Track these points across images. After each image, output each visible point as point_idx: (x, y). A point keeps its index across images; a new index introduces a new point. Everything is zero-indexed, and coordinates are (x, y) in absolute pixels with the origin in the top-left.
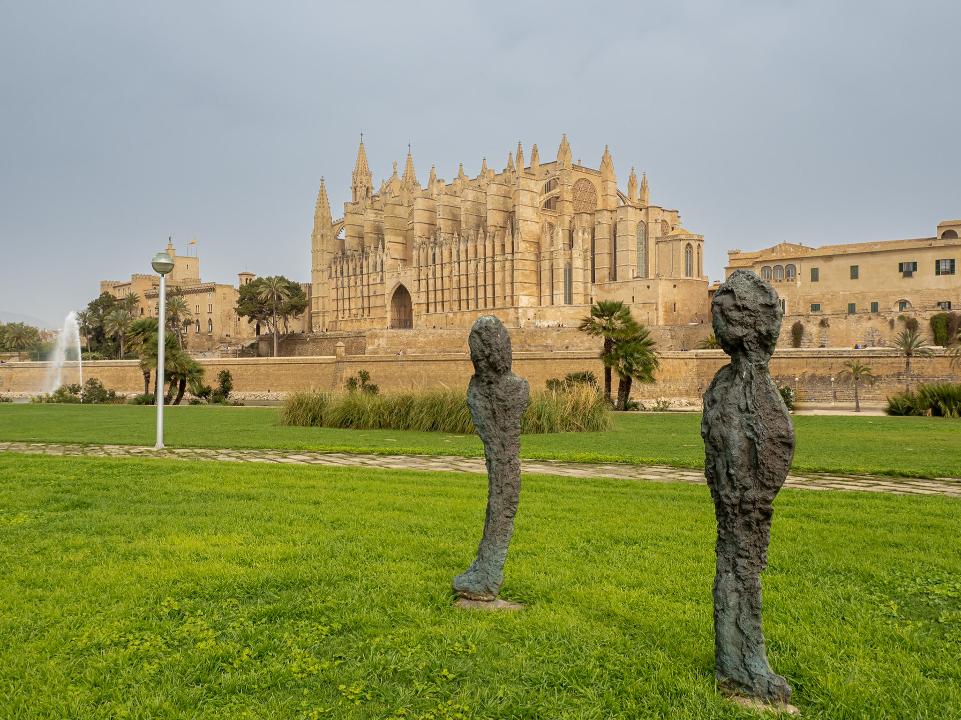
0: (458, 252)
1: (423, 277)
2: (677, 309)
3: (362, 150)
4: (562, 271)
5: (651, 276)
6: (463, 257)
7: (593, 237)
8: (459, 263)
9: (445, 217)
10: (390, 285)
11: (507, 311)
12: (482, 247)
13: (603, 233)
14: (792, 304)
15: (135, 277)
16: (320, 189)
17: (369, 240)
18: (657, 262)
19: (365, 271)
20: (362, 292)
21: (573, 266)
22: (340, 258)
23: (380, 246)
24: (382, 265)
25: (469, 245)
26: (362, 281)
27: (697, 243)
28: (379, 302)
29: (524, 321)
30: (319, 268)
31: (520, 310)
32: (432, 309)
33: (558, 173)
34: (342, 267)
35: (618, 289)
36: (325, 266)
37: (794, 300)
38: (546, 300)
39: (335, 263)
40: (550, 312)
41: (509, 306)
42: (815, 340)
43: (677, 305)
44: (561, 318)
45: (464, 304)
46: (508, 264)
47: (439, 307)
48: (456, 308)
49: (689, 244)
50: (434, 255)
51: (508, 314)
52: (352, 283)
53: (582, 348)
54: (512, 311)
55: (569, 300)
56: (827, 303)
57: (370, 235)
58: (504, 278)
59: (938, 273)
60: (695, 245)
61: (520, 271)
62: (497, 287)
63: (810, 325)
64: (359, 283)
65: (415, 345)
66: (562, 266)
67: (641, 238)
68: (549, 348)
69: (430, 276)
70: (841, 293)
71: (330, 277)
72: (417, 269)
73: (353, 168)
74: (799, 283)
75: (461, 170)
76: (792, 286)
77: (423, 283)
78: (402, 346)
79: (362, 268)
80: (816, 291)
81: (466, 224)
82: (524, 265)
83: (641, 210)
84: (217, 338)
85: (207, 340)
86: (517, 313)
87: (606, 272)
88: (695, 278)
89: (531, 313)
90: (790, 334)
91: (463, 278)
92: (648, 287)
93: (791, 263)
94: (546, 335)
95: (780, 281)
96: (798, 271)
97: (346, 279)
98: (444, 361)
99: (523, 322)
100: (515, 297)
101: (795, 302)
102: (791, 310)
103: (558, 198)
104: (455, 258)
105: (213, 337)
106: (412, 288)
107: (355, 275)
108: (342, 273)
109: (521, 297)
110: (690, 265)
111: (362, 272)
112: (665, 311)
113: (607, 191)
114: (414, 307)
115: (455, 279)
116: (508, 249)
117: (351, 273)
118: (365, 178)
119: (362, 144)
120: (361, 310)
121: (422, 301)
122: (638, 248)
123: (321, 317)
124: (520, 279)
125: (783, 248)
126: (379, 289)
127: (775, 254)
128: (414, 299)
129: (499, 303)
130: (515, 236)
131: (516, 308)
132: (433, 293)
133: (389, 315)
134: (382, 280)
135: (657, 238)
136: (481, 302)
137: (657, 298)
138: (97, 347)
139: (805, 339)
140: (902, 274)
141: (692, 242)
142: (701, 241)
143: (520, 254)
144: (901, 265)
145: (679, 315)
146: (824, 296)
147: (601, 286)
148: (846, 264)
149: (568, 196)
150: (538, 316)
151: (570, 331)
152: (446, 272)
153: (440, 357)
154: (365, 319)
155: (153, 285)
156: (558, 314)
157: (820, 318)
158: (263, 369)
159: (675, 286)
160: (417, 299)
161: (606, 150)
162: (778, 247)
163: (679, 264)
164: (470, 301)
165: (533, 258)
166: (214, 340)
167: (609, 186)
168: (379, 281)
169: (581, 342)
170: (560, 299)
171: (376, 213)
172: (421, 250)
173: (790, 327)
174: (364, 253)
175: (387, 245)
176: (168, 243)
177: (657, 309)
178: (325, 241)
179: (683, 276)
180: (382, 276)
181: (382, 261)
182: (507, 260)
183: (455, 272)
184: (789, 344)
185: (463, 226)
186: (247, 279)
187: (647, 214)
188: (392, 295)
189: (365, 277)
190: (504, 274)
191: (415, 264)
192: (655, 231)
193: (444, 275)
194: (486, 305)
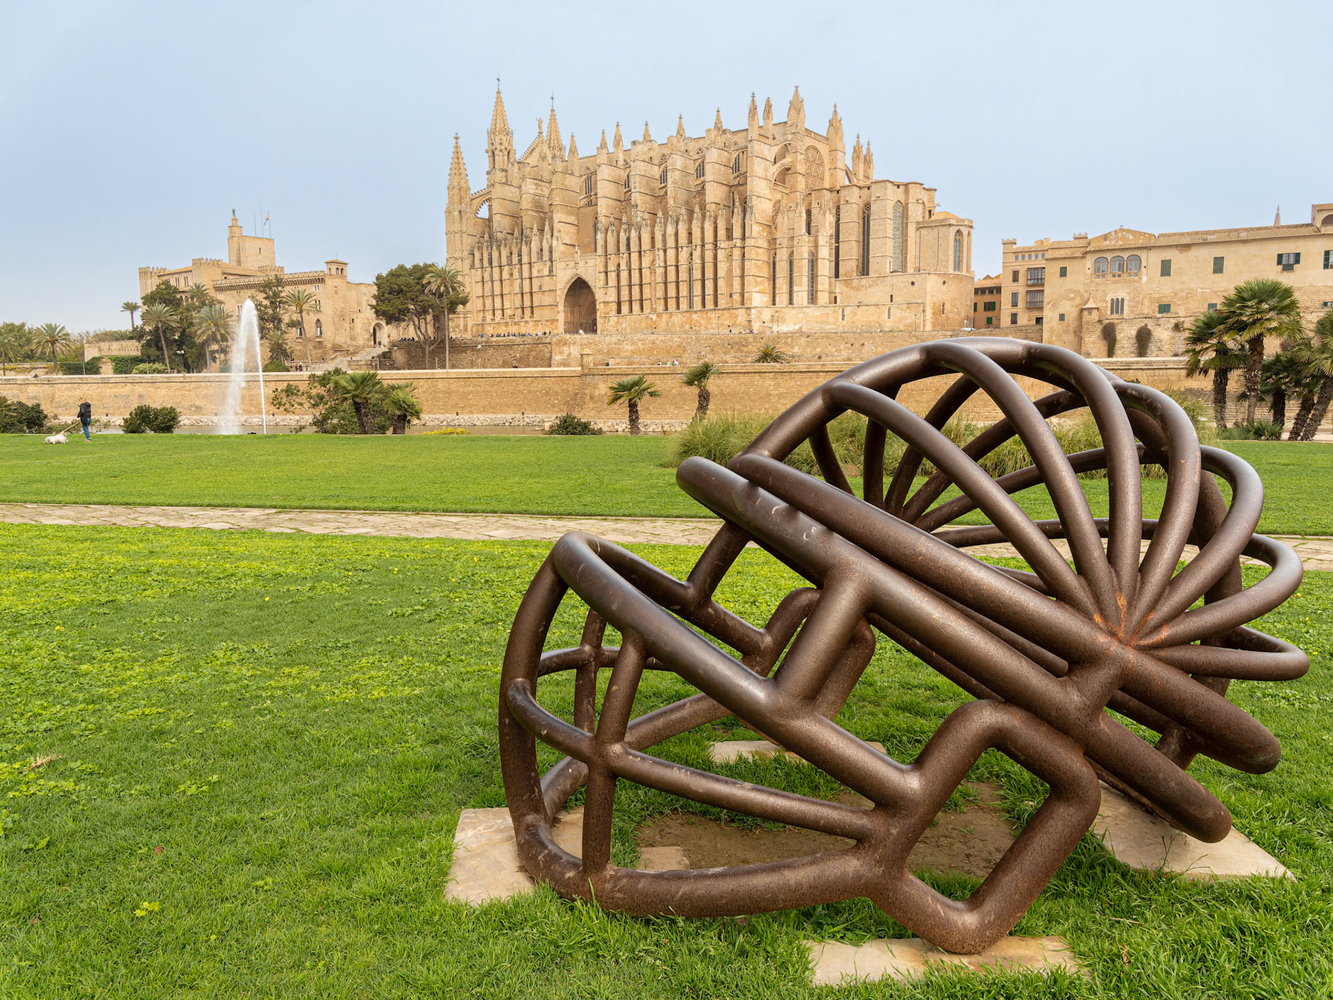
0: (664, 236)
1: (612, 267)
2: (945, 311)
3: (499, 101)
4: (805, 263)
5: (910, 270)
6: (671, 242)
7: (838, 220)
8: (665, 251)
9: (642, 190)
10: (564, 278)
11: (736, 311)
12: (699, 230)
13: (851, 215)
14: (1133, 304)
15: (198, 263)
16: (453, 150)
17: (529, 219)
18: (918, 253)
19: (525, 259)
20: (521, 287)
21: (820, 256)
22: (487, 242)
23: (547, 228)
24: (551, 252)
25: (680, 226)
26: (521, 272)
27: (968, 229)
28: (547, 300)
29: (758, 324)
30: (458, 255)
31: (753, 311)
32: (625, 308)
33: (790, 137)
34: (490, 255)
35: (871, 286)
36: (466, 253)
37: (1137, 299)
38: (782, 298)
39: (480, 248)
40: (790, 313)
41: (737, 305)
42: (1166, 347)
43: (945, 306)
44: (804, 322)
45: (672, 303)
46: (737, 253)
47: (636, 307)
48: (661, 307)
49: (959, 231)
50: (628, 239)
51: (736, 317)
52: (506, 275)
53: (838, 358)
54: (742, 312)
55: (813, 298)
56: (1179, 302)
57: (530, 212)
58: (730, 270)
59: (1326, 266)
60: (965, 231)
61: (753, 261)
62: (721, 283)
63: (1159, 329)
64: (516, 275)
65: (618, 354)
66: (806, 255)
67: (898, 222)
68: (796, 358)
69: (623, 266)
70: (1199, 290)
71: (472, 266)
72: (603, 258)
73: (488, 125)
74: (1144, 278)
75: (647, 130)
76: (1135, 281)
77: (612, 276)
78: (601, 356)
79: (520, 255)
80: (1165, 288)
81: (674, 200)
82: (757, 253)
83: (898, 187)
84: (329, 345)
85: (315, 348)
86: (749, 315)
87: (853, 264)
88: (964, 273)
89: (767, 314)
90: (1134, 341)
91: (671, 270)
92: (913, 283)
93: (1135, 253)
94: (792, 342)
95: (1119, 276)
96: (1144, 264)
97: (496, 271)
98: (744, 373)
99: (756, 327)
100: (746, 295)
101: (1138, 302)
102: (1132, 311)
103: (788, 169)
104: (659, 244)
105: (324, 344)
106: (595, 282)
107: (510, 264)
108: (490, 262)
109: (754, 294)
110: (959, 257)
111: (520, 261)
112: (933, 314)
113: (836, 163)
114: (600, 307)
115: (660, 271)
116: (737, 233)
117: (504, 261)
118: (505, 138)
119: (499, 92)
120: (520, 310)
121: (612, 299)
122: (894, 235)
123: (462, 319)
124: (754, 271)
125: (1120, 235)
126: (547, 283)
127: (1107, 242)
128: (599, 295)
129: (722, 302)
130: (747, 217)
131: (747, 308)
132: (627, 289)
133: (561, 317)
134: (551, 271)
135: (918, 223)
136: (697, 301)
137: (925, 297)
138: (158, 356)
139: (1152, 347)
140: (1280, 267)
141: (962, 229)
142: (971, 227)
143: (753, 240)
144: (1280, 257)
145: (948, 318)
146: (1176, 294)
147: (847, 282)
148: (1208, 254)
149: (801, 168)
150: (775, 318)
151: (823, 338)
152: (646, 262)
153: (738, 369)
154: (527, 322)
155: (224, 274)
156: (800, 316)
157: (1174, 321)
158: (440, 385)
159: (944, 282)
160: (604, 296)
161: (835, 112)
162: (1113, 234)
163: (947, 256)
164: (681, 299)
165: (765, 245)
166: (325, 347)
167: (838, 157)
168: (546, 272)
169: (836, 351)
170: (801, 296)
171: (536, 184)
172: (609, 232)
173: (1134, 332)
174: (523, 238)
175: (557, 226)
176: (232, 217)
177: (924, 311)
178: (464, 220)
179: (951, 270)
180: (551, 267)
181: (551, 247)
182: (735, 246)
183: (660, 262)
184: (1132, 352)
185: (671, 202)
186: (337, 269)
187: (907, 192)
188: (566, 290)
189: (526, 268)
190: (731, 265)
191: (600, 251)
192: (916, 214)
193: (644, 265)
194: (704, 305)
